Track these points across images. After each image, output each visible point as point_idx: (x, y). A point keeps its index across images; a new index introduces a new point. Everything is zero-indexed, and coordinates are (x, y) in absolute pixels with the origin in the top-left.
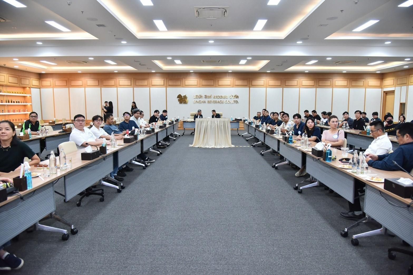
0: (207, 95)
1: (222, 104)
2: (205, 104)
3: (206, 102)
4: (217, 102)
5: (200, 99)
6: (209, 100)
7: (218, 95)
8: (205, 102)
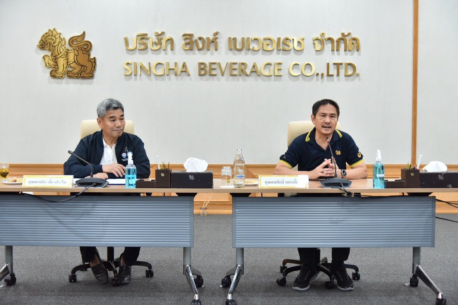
0: (196, 37)
1: (273, 83)
2: (185, 81)
3: (193, 69)
4: (248, 71)
5: (161, 58)
6: (207, 58)
7: (253, 37)
8: (185, 70)
